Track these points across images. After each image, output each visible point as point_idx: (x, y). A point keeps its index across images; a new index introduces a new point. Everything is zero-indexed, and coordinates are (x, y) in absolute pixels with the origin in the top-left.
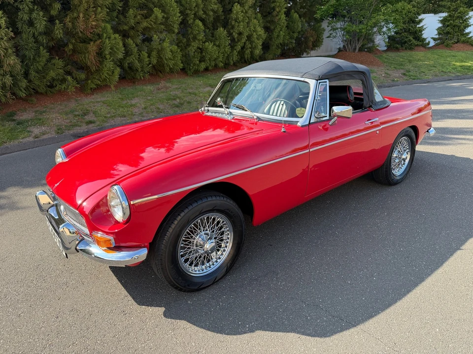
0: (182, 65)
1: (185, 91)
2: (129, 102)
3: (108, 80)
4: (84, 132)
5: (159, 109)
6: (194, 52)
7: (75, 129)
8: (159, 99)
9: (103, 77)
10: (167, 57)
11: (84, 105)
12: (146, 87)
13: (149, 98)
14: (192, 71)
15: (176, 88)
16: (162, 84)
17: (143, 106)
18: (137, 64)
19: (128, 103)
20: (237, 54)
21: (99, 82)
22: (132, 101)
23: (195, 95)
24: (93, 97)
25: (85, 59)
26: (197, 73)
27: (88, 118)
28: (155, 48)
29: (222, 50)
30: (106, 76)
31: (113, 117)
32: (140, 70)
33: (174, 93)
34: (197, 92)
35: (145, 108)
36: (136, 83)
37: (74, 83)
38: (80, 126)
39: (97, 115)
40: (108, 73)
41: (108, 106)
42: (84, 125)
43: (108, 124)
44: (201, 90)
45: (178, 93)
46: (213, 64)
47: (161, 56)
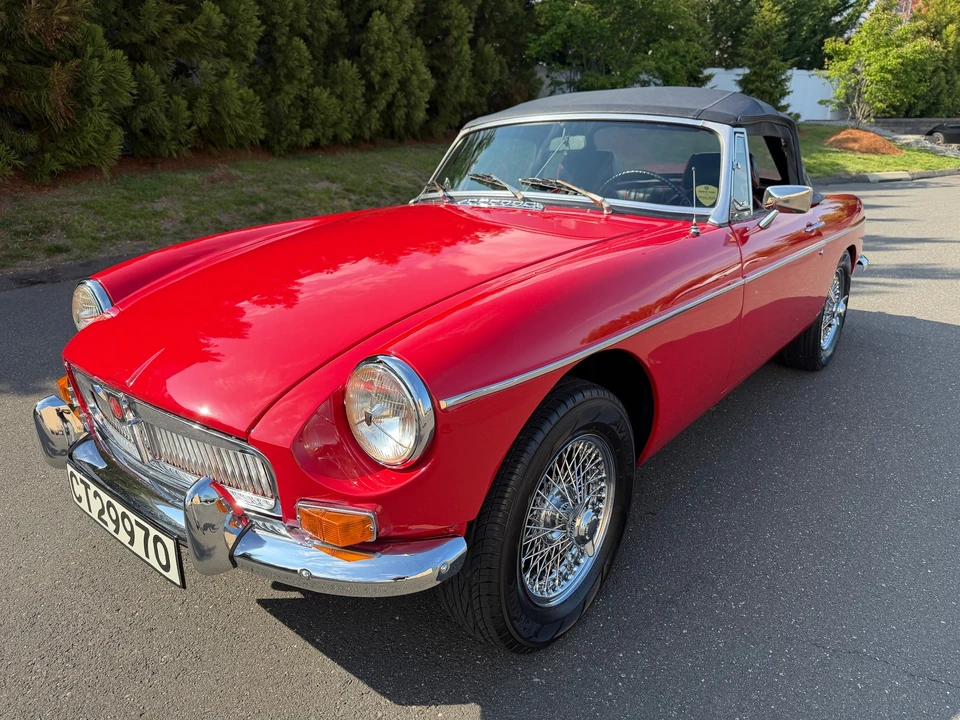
0: (263, 131)
1: (275, 187)
2: (148, 205)
3: (95, 154)
4: (42, 273)
5: (221, 223)
6: (289, 107)
7: (18, 264)
8: (217, 202)
9: (83, 146)
10: (232, 112)
11: (36, 209)
12: (183, 176)
13: (194, 199)
14: (285, 145)
15: (254, 180)
16: (220, 170)
17: (183, 216)
18: (163, 123)
19: (146, 208)
20: (378, 115)
21: (73, 158)
22: (156, 205)
23: (299, 196)
24: (57, 192)
25: (39, 103)
26: (294, 150)
27: (49, 240)
28: (205, 91)
29: (349, 106)
30: (90, 146)
31: (112, 237)
32: (168, 137)
33: (251, 189)
34: (302, 190)
35: (188, 221)
36: (159, 166)
37: (11, 157)
38: (32, 258)
39: (73, 234)
40: (95, 139)
41: (97, 213)
42: (42, 256)
43: (102, 255)
44: (309, 185)
45: (259, 190)
46: (330, 133)
47: (218, 108)
